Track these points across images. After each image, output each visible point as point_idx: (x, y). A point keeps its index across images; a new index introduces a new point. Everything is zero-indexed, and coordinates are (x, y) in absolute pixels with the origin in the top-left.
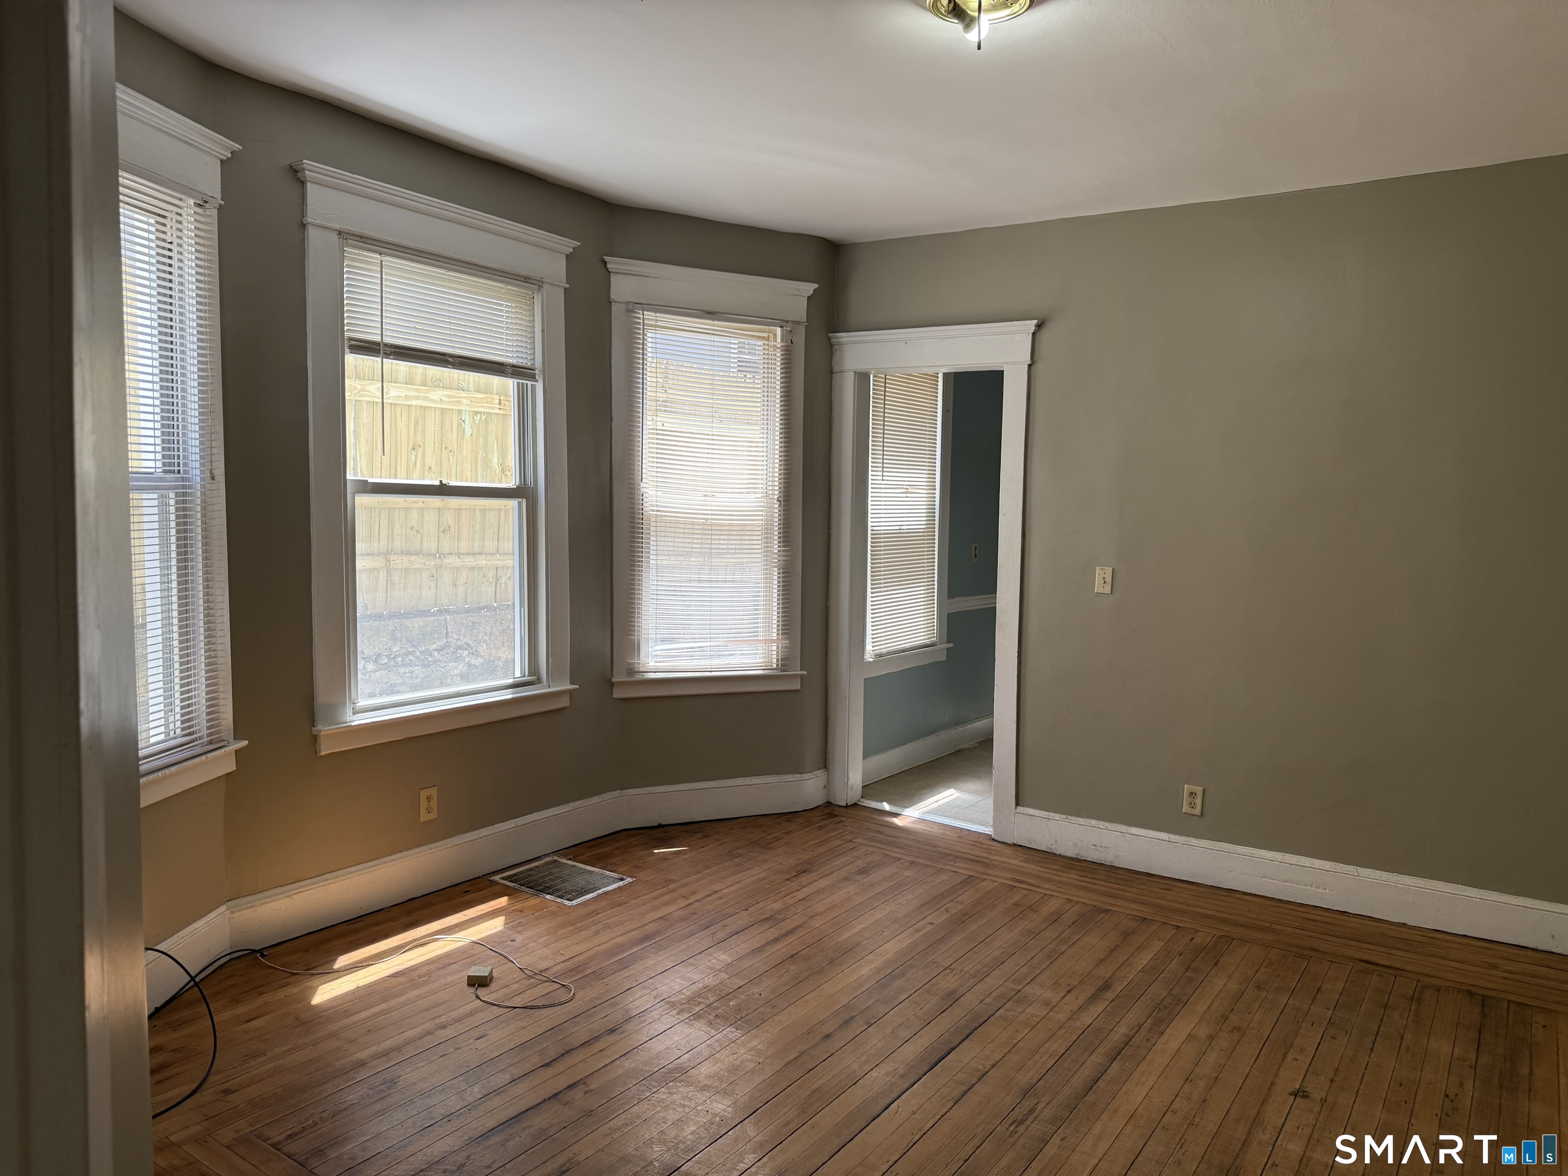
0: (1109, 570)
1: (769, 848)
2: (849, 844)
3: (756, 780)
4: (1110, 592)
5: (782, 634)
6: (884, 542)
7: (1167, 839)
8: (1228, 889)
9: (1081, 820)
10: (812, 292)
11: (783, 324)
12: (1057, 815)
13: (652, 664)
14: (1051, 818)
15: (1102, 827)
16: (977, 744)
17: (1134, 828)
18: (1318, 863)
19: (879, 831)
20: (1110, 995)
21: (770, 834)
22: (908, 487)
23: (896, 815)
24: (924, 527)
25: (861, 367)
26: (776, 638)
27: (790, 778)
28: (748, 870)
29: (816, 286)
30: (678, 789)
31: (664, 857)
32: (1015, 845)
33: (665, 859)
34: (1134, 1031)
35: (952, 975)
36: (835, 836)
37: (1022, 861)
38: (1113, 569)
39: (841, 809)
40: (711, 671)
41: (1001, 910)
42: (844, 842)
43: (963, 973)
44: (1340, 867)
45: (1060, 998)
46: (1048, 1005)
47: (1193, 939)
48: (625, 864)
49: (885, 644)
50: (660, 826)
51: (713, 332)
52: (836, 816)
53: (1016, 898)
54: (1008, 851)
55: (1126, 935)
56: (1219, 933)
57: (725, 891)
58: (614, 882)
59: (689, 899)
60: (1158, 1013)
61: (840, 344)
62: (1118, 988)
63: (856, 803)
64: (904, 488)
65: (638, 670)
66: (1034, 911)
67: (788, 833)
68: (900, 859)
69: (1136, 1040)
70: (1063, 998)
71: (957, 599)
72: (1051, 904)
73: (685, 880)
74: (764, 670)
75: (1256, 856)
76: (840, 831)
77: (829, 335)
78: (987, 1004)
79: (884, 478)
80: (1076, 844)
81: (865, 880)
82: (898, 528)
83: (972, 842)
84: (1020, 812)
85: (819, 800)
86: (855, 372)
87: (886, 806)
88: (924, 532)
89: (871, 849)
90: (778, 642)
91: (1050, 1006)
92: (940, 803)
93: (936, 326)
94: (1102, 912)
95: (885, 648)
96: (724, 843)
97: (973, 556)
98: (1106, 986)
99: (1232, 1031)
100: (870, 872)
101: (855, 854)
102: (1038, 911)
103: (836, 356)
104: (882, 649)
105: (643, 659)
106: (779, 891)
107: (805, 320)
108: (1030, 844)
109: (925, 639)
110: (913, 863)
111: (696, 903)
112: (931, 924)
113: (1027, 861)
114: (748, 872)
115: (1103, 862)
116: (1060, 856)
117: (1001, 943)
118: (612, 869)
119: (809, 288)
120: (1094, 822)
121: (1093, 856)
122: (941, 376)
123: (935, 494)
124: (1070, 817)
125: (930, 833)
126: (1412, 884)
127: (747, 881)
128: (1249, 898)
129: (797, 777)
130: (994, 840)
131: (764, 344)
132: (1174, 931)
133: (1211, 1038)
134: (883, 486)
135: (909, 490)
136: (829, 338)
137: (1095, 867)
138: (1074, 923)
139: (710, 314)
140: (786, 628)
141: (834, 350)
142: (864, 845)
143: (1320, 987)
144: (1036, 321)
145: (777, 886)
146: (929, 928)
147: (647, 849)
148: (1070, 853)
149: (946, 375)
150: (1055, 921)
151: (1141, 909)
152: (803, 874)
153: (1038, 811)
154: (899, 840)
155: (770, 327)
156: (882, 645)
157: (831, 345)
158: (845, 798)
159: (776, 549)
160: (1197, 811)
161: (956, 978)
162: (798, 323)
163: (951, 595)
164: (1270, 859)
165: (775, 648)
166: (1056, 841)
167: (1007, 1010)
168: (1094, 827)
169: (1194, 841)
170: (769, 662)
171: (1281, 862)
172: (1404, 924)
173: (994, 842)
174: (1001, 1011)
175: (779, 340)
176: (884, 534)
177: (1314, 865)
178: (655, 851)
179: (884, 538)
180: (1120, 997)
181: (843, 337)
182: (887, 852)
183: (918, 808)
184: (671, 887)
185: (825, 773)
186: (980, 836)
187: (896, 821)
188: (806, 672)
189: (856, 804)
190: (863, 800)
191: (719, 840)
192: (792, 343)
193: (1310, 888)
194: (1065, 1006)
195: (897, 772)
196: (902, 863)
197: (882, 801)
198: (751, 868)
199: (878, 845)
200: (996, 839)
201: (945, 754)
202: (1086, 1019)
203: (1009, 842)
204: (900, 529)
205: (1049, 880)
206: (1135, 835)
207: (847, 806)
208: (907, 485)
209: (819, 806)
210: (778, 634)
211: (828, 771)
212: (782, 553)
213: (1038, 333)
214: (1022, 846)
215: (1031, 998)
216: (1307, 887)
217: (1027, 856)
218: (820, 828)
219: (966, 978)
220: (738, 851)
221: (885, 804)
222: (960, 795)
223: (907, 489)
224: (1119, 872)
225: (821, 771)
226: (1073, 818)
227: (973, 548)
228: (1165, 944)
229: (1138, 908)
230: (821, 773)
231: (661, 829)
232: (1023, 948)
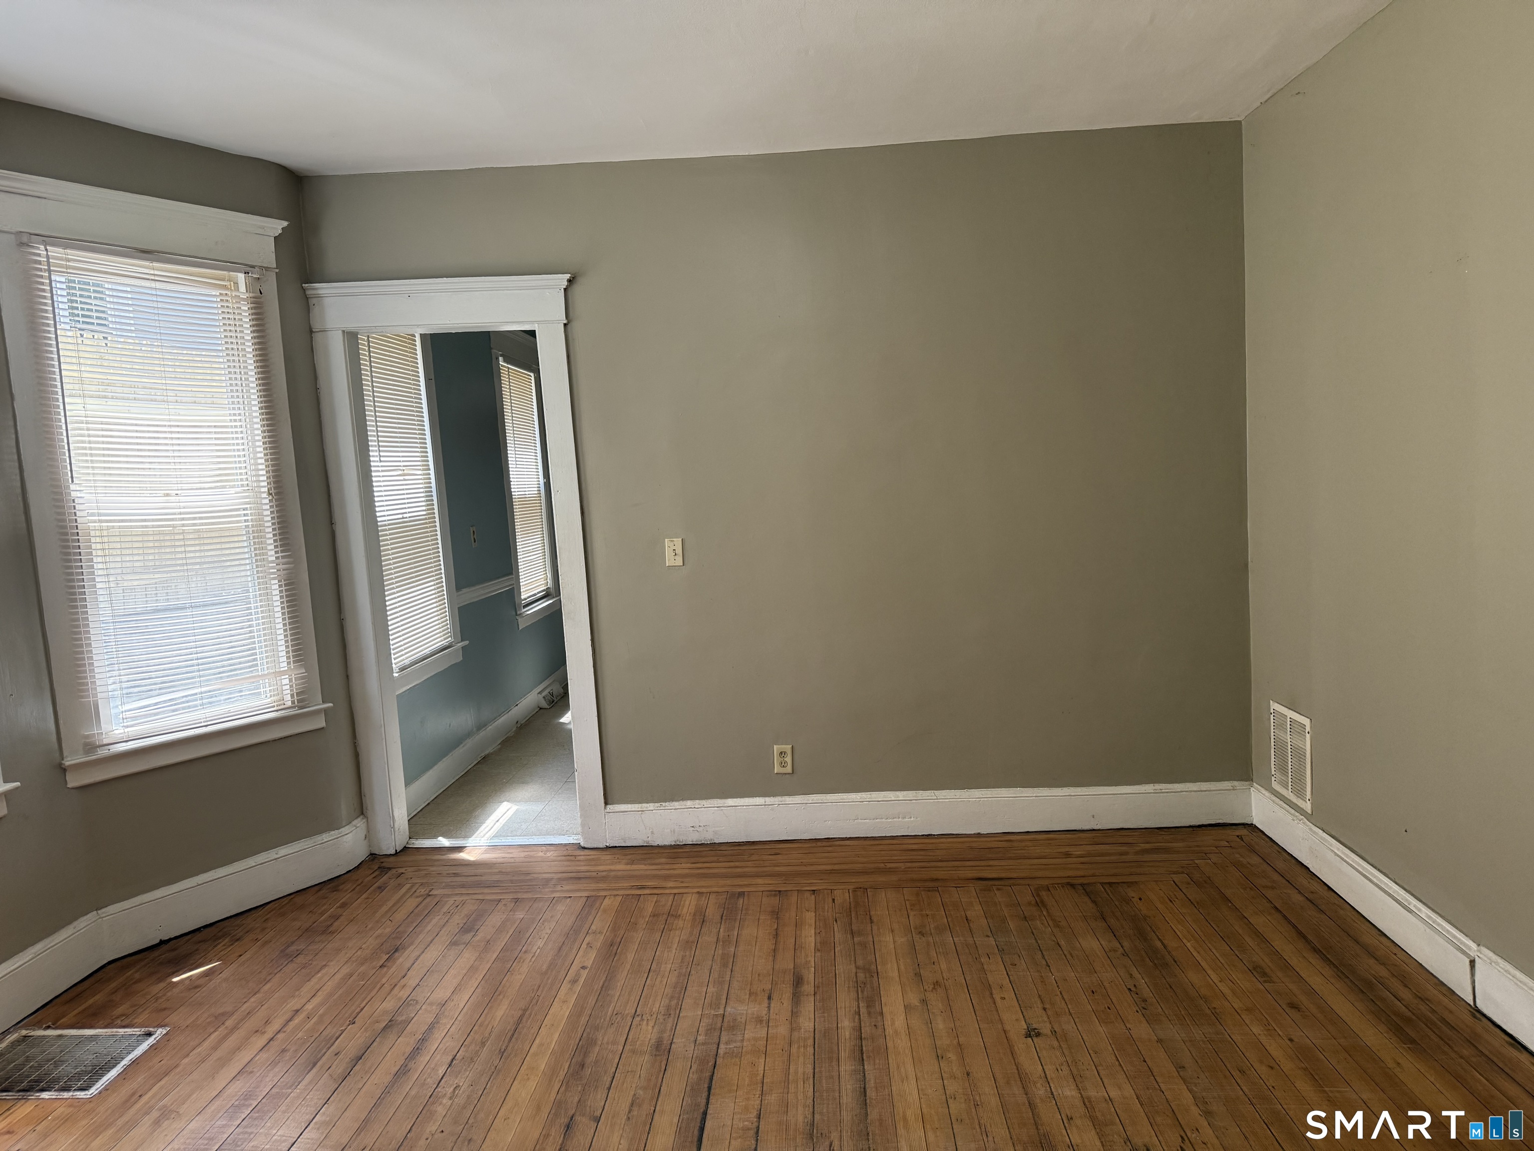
0: (678, 541)
1: (332, 933)
2: (428, 900)
3: (283, 851)
4: (682, 564)
5: (294, 662)
6: (390, 534)
7: (764, 803)
8: (825, 839)
9: (676, 804)
10: (280, 232)
11: (248, 269)
12: (651, 804)
13: (118, 731)
14: (645, 809)
15: (699, 806)
16: (500, 746)
17: (729, 800)
18: (901, 795)
19: (454, 874)
20: (808, 988)
21: (322, 914)
22: (404, 468)
23: (460, 849)
24: (424, 513)
25: (351, 326)
26: (286, 668)
27: (326, 837)
28: (321, 969)
29: (285, 224)
30: (182, 888)
31: (193, 986)
32: (607, 848)
33: (196, 987)
34: (857, 1020)
35: (645, 1022)
36: (404, 895)
37: (627, 864)
38: (682, 539)
39: (392, 859)
40: (206, 726)
41: (644, 926)
42: (420, 899)
43: (655, 1016)
44: (922, 794)
45: (766, 1009)
46: (761, 1021)
47: (834, 900)
48: (140, 1010)
49: (406, 653)
50: (162, 942)
51: (153, 278)
52: (390, 869)
53: (649, 908)
54: (606, 857)
55: (776, 914)
56: (851, 887)
57: (309, 1006)
58: (139, 1043)
59: (265, 1032)
60: (862, 992)
61: (319, 297)
62: (810, 976)
63: (405, 847)
64: (400, 470)
65: (101, 743)
66: (678, 917)
67: (344, 906)
68: (500, 900)
69: (866, 1030)
70: (769, 1007)
71: (465, 590)
72: (687, 903)
73: (242, 1009)
74: (277, 711)
75: (847, 801)
76: (408, 886)
77: (304, 285)
78: (703, 1044)
79: (382, 459)
80: (674, 831)
81: (477, 938)
82: (401, 516)
83: (564, 858)
84: (611, 811)
85: (361, 854)
86: (344, 331)
87: (444, 842)
88: (426, 519)
89: (459, 899)
90: (290, 674)
91: (764, 1022)
92: (503, 821)
93: (447, 277)
94: (738, 898)
95: (407, 658)
96: (266, 943)
97: (473, 541)
98: (798, 981)
99: (934, 988)
100: (477, 927)
101: (445, 909)
102: (680, 916)
103: (315, 312)
104: (404, 660)
105: (104, 727)
106: (379, 986)
107: (275, 266)
108: (625, 842)
109: (442, 641)
110: (517, 900)
111: (279, 1036)
112: (583, 968)
113: (632, 862)
114: (323, 971)
115: (703, 842)
116: (658, 846)
117: (669, 966)
118: (124, 1024)
119: (277, 226)
120: (689, 803)
121: (692, 838)
122: (418, 339)
123: (429, 474)
124: (664, 804)
125: (512, 860)
126: (982, 796)
127: (330, 985)
128: (848, 842)
129: (334, 834)
130: (584, 848)
131: (221, 294)
132: (813, 897)
133: (924, 1001)
134: (380, 469)
135: (405, 472)
136: (304, 290)
137: (698, 850)
138: (722, 918)
139: (146, 253)
140: (298, 653)
141: (311, 304)
142: (448, 896)
143: (966, 917)
144: (570, 275)
145: (372, 979)
146: (584, 973)
147: (161, 980)
148: (668, 841)
149: (423, 336)
150: (703, 921)
151: (770, 882)
152: (397, 954)
153: (630, 806)
154: (483, 878)
155: (231, 273)
156: (402, 655)
157: (307, 298)
158: (394, 843)
159: (272, 556)
160: (789, 769)
161: (651, 1023)
162: (267, 269)
163: (459, 588)
164: (860, 800)
165: (287, 681)
166: (652, 833)
167: (727, 1043)
168: (691, 808)
169: (788, 799)
170: (280, 700)
171: (869, 802)
172: (979, 834)
173: (586, 851)
174: (722, 1046)
175: (242, 288)
176: (389, 525)
177: (898, 797)
178: (175, 980)
179: (390, 529)
180: (818, 987)
181: (323, 289)
182: (480, 897)
183: (482, 834)
184: (229, 1023)
185: (364, 820)
186: (567, 847)
187: (463, 855)
188: (331, 705)
189: (405, 849)
190: (413, 841)
191: (257, 940)
192: (261, 293)
193: (897, 820)
194: (777, 1016)
195: (432, 798)
196: (505, 905)
197: (435, 837)
198: (325, 965)
199: (464, 891)
200: (586, 846)
201: (473, 765)
202: (806, 1023)
203: (601, 846)
204: (403, 518)
205: (667, 878)
206: (733, 806)
207: (397, 853)
208: (404, 466)
209: (362, 861)
210: (289, 663)
211: (366, 817)
212: (281, 560)
213: (569, 289)
214: (616, 847)
215: (739, 1020)
216: (895, 820)
217: (629, 857)
218: (381, 889)
219: (661, 1020)
220: (293, 948)
221: (440, 838)
222: (518, 807)
223: (404, 470)
224: (723, 848)
225: (359, 819)
226: (667, 804)
227: (472, 532)
228: (815, 912)
229: (767, 882)
230: (360, 823)
231: (165, 947)
232: (694, 963)
